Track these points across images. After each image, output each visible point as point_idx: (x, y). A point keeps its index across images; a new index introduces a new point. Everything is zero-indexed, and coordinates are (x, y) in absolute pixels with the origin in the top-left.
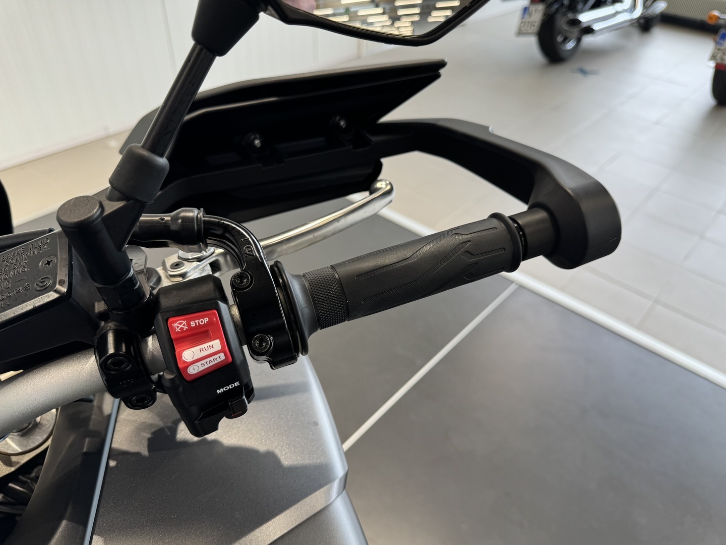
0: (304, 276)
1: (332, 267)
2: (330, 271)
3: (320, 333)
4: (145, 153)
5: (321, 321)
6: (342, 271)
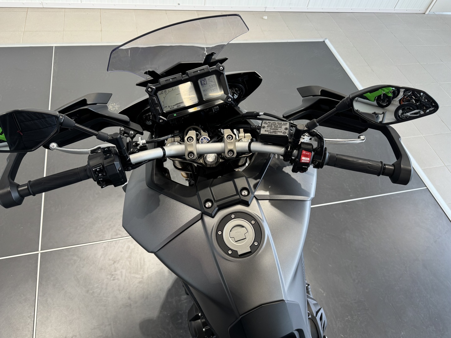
0: (330, 153)
1: (337, 154)
2: (336, 155)
3: (327, 166)
4: (316, 122)
5: (328, 164)
6: (339, 156)
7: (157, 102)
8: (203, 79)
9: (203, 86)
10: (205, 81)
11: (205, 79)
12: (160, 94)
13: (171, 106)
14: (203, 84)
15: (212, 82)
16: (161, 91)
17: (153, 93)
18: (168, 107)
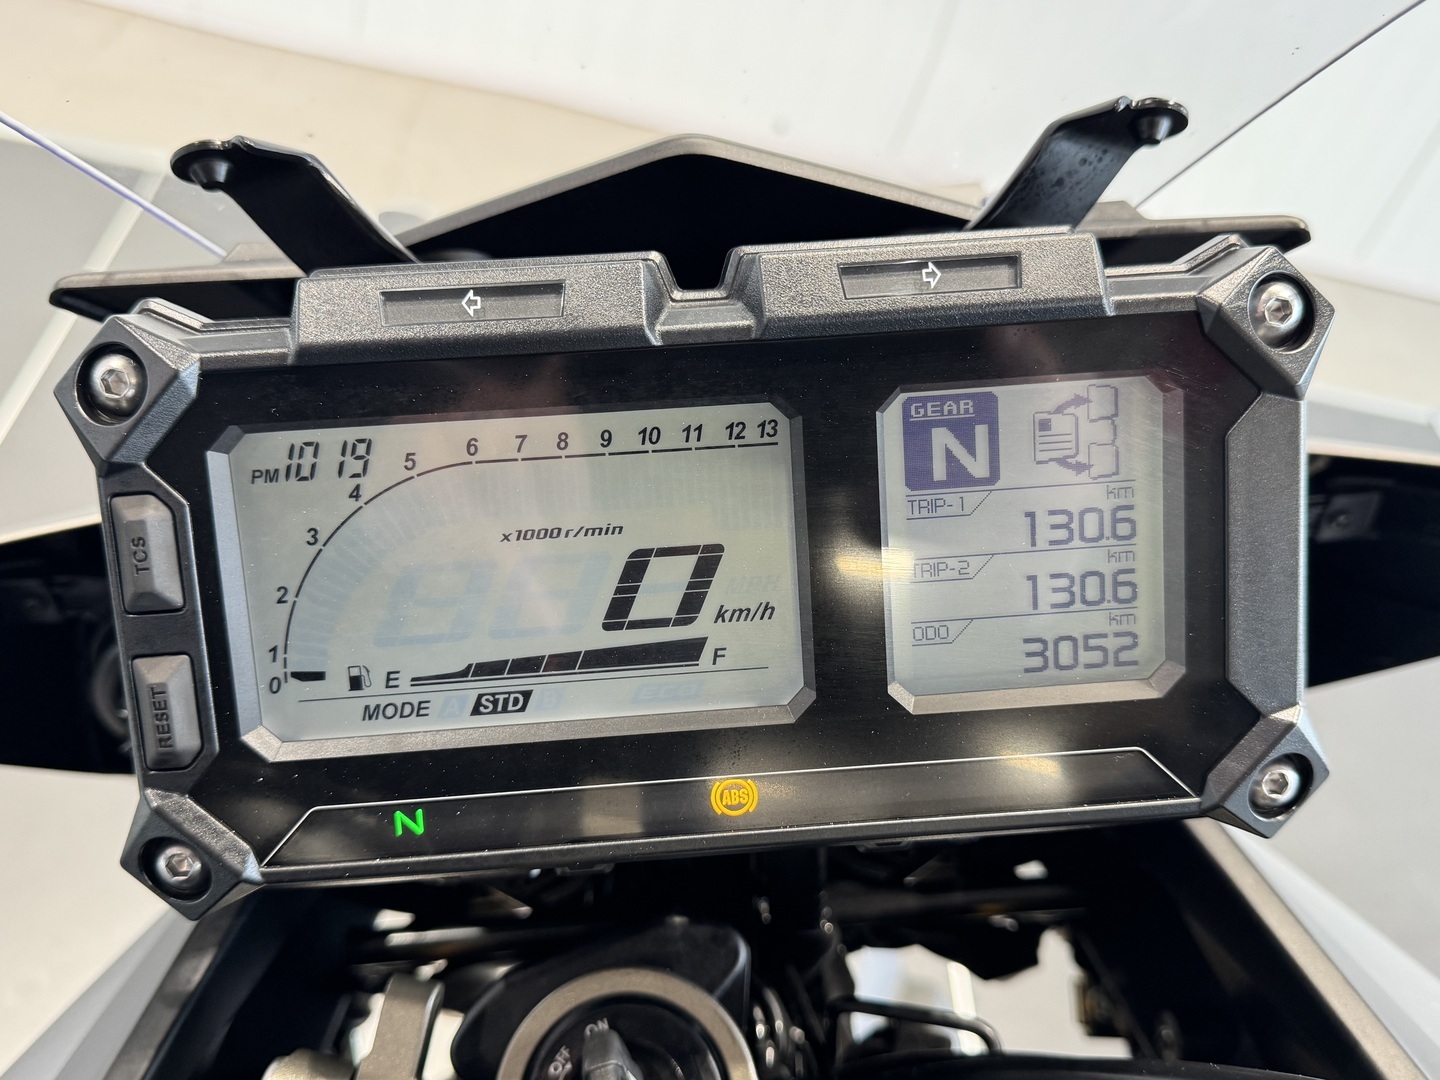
7: (166, 583)
8: (958, 399)
9: (928, 495)
10: (981, 432)
11: (987, 412)
12: (271, 476)
13: (390, 678)
14: (939, 471)
15: (1080, 468)
16: (298, 437)
17: (149, 437)
18: (337, 683)
